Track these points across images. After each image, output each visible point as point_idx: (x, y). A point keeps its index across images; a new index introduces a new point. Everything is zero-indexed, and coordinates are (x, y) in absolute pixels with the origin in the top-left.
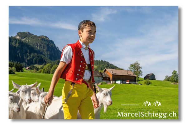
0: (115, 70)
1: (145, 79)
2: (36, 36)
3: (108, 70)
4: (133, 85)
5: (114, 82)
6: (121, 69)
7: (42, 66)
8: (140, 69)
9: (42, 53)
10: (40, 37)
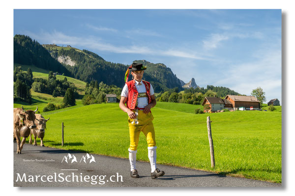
0: (237, 96)
1: (269, 105)
2: (152, 64)
3: (230, 96)
4: (257, 112)
5: (237, 109)
6: (244, 95)
7: (159, 94)
8: (263, 95)
9: (159, 81)
10: (156, 65)
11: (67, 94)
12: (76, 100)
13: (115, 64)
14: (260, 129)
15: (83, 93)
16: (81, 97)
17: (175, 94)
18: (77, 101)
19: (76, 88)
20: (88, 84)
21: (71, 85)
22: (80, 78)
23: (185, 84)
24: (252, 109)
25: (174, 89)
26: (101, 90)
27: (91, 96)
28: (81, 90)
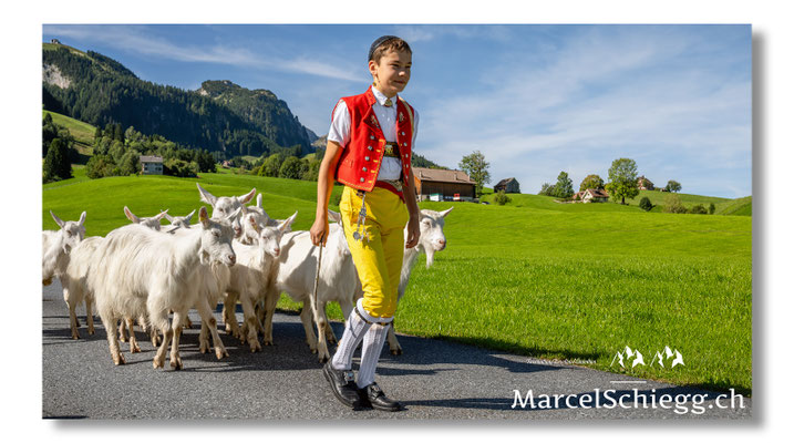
0: (427, 170)
1: (496, 191)
2: (246, 90)
4: (468, 205)
5: (425, 197)
6: (443, 168)
7: (259, 159)
8: (485, 169)
9: (259, 130)
10: (254, 92)
11: (53, 152)
12: (74, 167)
13: (161, 88)
14: (469, 243)
15: (89, 151)
16: (83, 160)
17: (292, 159)
18: (76, 168)
19: (72, 139)
20: (99, 130)
21: (60, 132)
22: (83, 115)
23: (317, 138)
24: (457, 198)
25: (294, 149)
26: (128, 146)
27: (107, 158)
28: (85, 144)
